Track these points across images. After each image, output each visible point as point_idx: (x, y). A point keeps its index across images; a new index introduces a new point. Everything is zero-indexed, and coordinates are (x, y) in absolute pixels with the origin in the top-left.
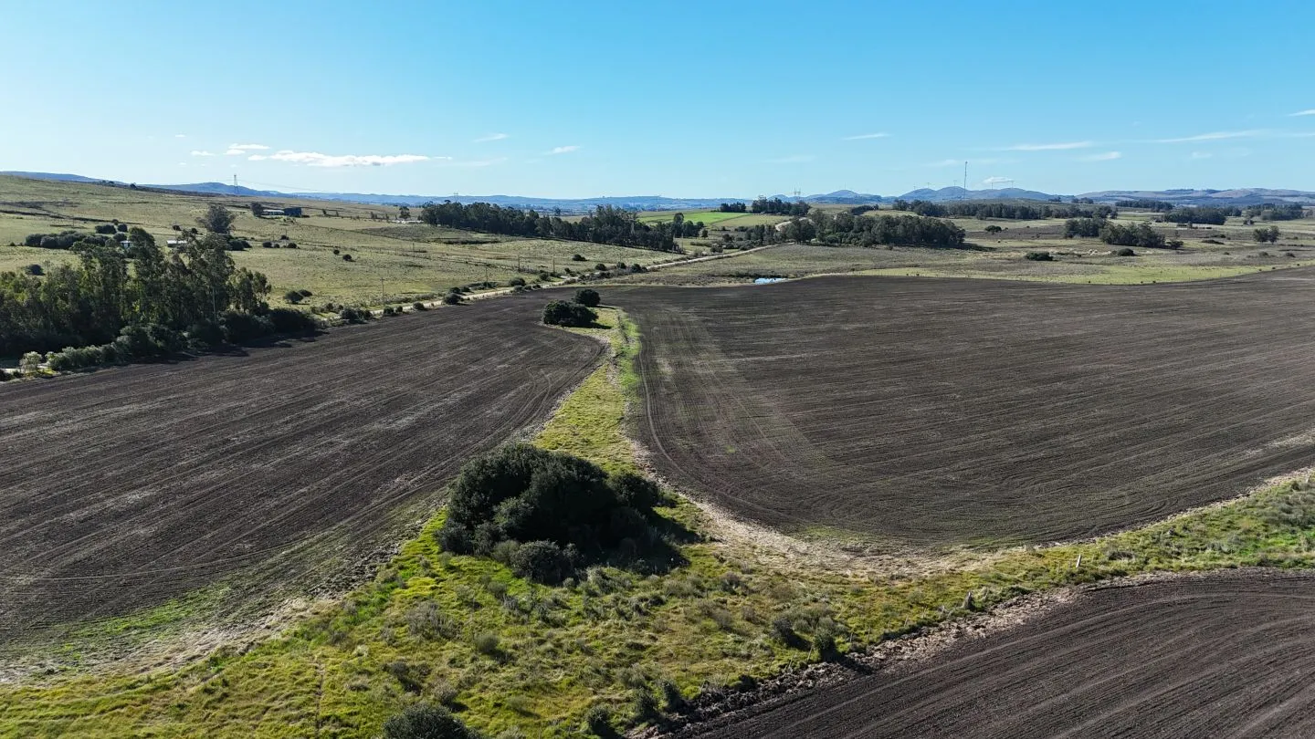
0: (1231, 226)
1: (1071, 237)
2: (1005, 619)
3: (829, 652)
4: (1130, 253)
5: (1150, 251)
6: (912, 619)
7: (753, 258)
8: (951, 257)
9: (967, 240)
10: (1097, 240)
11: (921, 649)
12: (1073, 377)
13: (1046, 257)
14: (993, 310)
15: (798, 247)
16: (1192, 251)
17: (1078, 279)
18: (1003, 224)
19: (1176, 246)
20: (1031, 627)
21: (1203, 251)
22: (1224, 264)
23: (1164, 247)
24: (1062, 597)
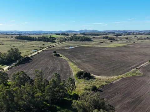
0: (122, 36)
1: (104, 39)
2: (118, 80)
3: (109, 83)
4: (112, 42)
5: (114, 41)
6: (113, 81)
7: (66, 43)
8: (91, 43)
9: (92, 40)
10: (107, 39)
11: (114, 82)
12: (114, 61)
13: (102, 43)
14: (101, 52)
15: (71, 41)
16: (119, 41)
17: (108, 46)
18: (95, 36)
19: (117, 40)
20: (120, 81)
21: (120, 41)
22: (123, 43)
23: (115, 40)
24: (121, 79)
